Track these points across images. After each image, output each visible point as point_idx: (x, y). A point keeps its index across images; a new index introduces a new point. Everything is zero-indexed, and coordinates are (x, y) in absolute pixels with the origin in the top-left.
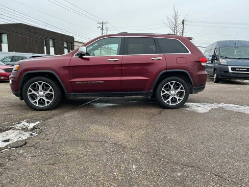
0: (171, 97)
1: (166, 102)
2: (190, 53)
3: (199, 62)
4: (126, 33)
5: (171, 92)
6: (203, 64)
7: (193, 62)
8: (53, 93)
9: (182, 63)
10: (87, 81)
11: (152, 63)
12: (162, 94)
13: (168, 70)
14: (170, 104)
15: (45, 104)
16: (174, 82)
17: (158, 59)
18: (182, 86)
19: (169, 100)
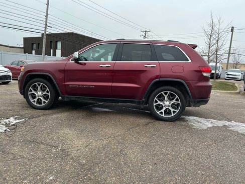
0: (164, 108)
1: (158, 113)
2: (190, 61)
3: (201, 72)
4: (124, 39)
5: (165, 102)
6: (205, 74)
7: (192, 71)
8: (49, 94)
9: (178, 71)
10: (79, 85)
11: (146, 71)
12: (154, 104)
13: (161, 79)
14: (163, 116)
15: (42, 104)
16: (169, 92)
17: (152, 67)
18: (177, 97)
19: (163, 111)
